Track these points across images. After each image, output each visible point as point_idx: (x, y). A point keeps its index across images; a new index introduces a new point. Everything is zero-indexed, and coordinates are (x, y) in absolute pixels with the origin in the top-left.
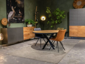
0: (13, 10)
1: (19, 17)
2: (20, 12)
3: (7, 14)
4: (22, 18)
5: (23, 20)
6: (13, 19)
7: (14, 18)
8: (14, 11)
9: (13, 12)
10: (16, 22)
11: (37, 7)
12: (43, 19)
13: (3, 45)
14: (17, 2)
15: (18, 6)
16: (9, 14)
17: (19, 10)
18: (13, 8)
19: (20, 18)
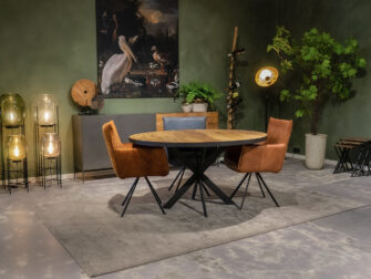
0: (127, 47)
1: (151, 73)
2: (156, 56)
3: (98, 63)
4: (168, 79)
5: (170, 87)
6: (123, 81)
7: (127, 81)
8: (127, 53)
9: (125, 58)
10: (135, 93)
11: (236, 29)
12: (267, 78)
13: (80, 174)
14: (143, 18)
15: (148, 33)
16: (105, 63)
17: (154, 48)
18: (127, 40)
19: (155, 76)
